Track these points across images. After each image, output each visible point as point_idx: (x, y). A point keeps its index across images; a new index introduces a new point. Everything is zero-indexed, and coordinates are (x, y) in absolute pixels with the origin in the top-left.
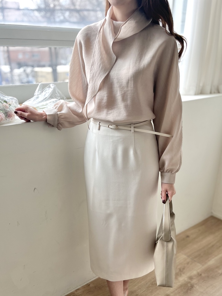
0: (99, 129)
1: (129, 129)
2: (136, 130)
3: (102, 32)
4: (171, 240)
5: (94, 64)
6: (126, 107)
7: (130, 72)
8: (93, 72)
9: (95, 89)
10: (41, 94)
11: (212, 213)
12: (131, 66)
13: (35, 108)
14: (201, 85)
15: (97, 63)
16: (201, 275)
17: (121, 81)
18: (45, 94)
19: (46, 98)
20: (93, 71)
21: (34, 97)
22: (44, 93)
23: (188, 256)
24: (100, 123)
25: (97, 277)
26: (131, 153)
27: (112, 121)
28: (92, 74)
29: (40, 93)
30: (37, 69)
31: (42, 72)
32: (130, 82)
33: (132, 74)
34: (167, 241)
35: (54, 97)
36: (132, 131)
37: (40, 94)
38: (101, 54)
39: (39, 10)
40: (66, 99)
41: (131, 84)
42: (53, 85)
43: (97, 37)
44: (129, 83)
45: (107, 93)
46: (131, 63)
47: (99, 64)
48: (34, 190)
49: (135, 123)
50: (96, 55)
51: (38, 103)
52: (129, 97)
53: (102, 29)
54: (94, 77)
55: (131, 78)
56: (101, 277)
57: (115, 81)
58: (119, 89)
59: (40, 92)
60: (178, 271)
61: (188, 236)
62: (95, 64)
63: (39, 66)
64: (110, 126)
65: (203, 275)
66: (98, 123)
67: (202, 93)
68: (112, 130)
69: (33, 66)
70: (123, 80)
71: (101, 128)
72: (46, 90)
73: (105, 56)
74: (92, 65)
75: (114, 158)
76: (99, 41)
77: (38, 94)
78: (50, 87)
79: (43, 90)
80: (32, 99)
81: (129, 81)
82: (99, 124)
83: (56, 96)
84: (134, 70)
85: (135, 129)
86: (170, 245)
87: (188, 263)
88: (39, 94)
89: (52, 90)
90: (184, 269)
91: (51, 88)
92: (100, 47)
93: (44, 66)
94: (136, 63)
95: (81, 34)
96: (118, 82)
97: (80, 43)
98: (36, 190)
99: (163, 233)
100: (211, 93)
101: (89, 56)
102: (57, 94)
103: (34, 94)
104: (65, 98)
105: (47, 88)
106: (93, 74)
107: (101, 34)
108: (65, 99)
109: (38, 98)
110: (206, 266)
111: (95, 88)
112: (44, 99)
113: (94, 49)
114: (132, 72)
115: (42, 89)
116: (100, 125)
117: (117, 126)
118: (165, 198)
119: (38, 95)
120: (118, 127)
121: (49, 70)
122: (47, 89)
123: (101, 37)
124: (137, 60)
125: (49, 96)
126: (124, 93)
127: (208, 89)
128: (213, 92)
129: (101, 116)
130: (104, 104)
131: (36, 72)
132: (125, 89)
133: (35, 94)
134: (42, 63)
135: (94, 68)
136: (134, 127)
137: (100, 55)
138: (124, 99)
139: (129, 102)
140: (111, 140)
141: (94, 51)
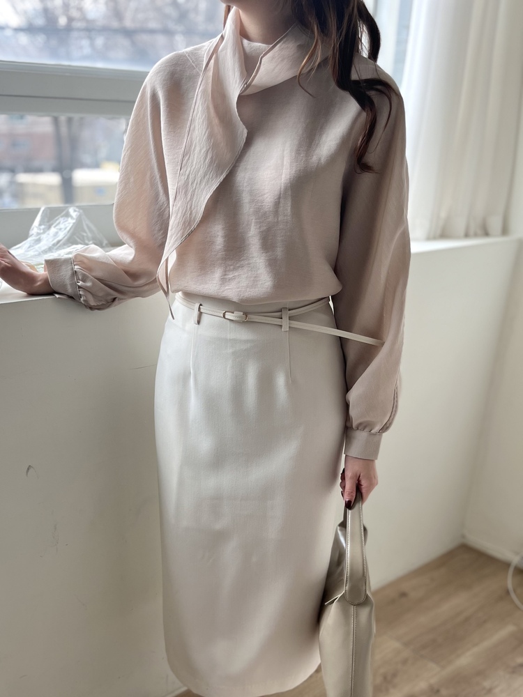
0: (199, 322)
1: (277, 321)
2: (296, 324)
3: (212, 69)
4: (366, 602)
5: (190, 150)
6: (272, 264)
7: (283, 176)
8: (187, 172)
9: (194, 215)
10: (48, 232)
11: (463, 536)
12: (287, 161)
13: (32, 267)
14: (443, 215)
15: (198, 149)
16: (438, 691)
17: (260, 198)
18: (57, 233)
19: (59, 242)
20: (189, 169)
21: (29, 239)
22: (53, 230)
23: (406, 644)
24: (201, 305)
25: (184, 689)
26: (281, 381)
27: (235, 299)
28: (183, 177)
29: (43, 229)
30: (23, 178)
31: (35, 185)
32: (282, 201)
33: (288, 181)
34: (356, 602)
35: (79, 240)
36: (285, 328)
37: (44, 232)
38: (210, 125)
39: (30, 29)
40: (107, 245)
41: (287, 207)
42: (77, 210)
43: (199, 83)
44: (281, 205)
45: (223, 229)
46: (285, 153)
47: (204, 149)
48: (27, 471)
49: (291, 307)
50: (197, 128)
51: (39, 254)
52: (279, 239)
53: (212, 61)
54: (190, 184)
55: (286, 189)
56: (195, 691)
57: (246, 198)
58: (253, 218)
59: (43, 227)
60: (379, 680)
61: (403, 595)
62: (194, 151)
63: (29, 170)
64: (229, 316)
65: (444, 692)
66: (197, 305)
67: (444, 235)
68: (233, 325)
69: (13, 171)
70: (266, 196)
71: (205, 318)
72: (59, 223)
73: (218, 130)
74: (186, 153)
75: (237, 393)
76: (204, 91)
77: (39, 231)
78: (68, 215)
79: (51, 222)
80: (25, 244)
81: (279, 198)
82: (199, 308)
83: (83, 236)
84: (293, 172)
85: (292, 322)
86: (364, 613)
87: (405, 662)
88: (42, 231)
89: (74, 221)
90: (395, 675)
91: (72, 217)
92: (208, 108)
93: (39, 170)
94: (298, 152)
95: (158, 73)
96: (252, 201)
97: (154, 97)
98: (31, 470)
99: (348, 585)
100: (467, 235)
101: (179, 131)
102: (86, 232)
103: (28, 233)
104: (105, 242)
105: (62, 217)
106: (188, 176)
107: (210, 73)
108: (104, 244)
109: (39, 241)
110: (450, 669)
111: (191, 212)
112: (54, 245)
113: (192, 110)
114: (288, 177)
115: (48, 222)
116: (202, 310)
117: (246, 314)
118: (352, 496)
119: (38, 234)
120: (249, 316)
121: (53, 179)
122: (61, 220)
123: (210, 80)
124: (300, 145)
125: (66, 238)
126: (269, 230)
127: (460, 225)
128: (472, 232)
129: (206, 286)
130: (216, 255)
131: (21, 185)
132: (271, 219)
133: (31, 232)
134: (37, 163)
135: (190, 160)
136: (291, 318)
137: (208, 128)
138: (267, 244)
139: (279, 252)
140: (230, 351)
141: (190, 118)
